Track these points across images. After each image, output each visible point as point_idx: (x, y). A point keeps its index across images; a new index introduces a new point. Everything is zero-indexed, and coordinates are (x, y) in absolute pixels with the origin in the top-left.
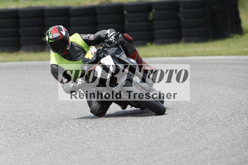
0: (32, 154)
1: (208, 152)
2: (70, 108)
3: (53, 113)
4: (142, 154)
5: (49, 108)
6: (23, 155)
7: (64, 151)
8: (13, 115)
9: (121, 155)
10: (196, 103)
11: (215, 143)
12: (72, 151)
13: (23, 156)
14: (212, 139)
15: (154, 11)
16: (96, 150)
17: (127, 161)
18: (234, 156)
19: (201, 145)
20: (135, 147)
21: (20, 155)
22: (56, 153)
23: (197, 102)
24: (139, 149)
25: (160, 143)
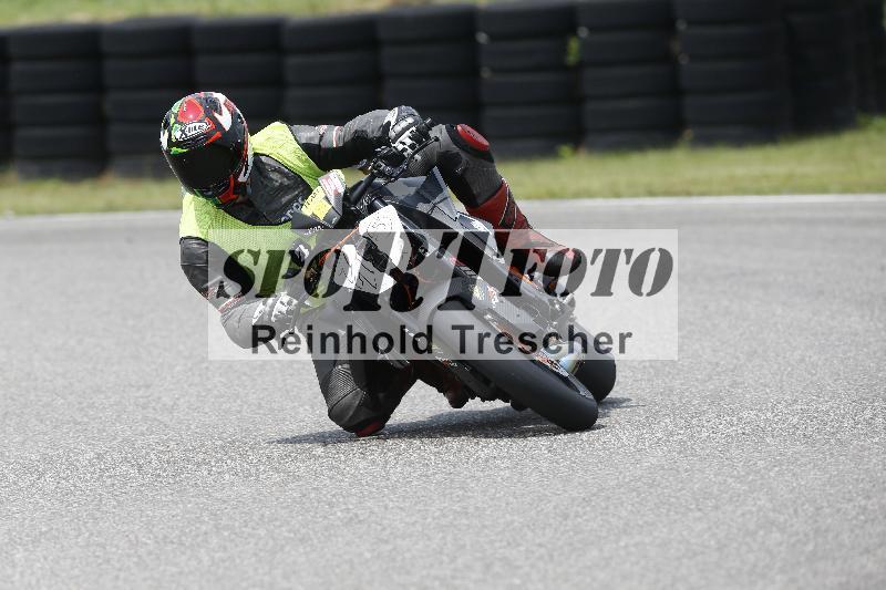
0: (149, 541)
1: (776, 536)
2: (284, 381)
3: (223, 396)
4: (540, 545)
5: (208, 379)
6: (117, 546)
7: (262, 532)
8: (80, 403)
9: (464, 546)
10: (735, 361)
11: (803, 505)
12: (289, 532)
13: (114, 549)
14: (791, 491)
15: (583, 32)
16: (376, 530)
17: (488, 567)
18: (867, 551)
19: (751, 512)
20: (516, 518)
21: (103, 546)
22: (232, 541)
23: (737, 358)
24: (528, 526)
25: (603, 505)
